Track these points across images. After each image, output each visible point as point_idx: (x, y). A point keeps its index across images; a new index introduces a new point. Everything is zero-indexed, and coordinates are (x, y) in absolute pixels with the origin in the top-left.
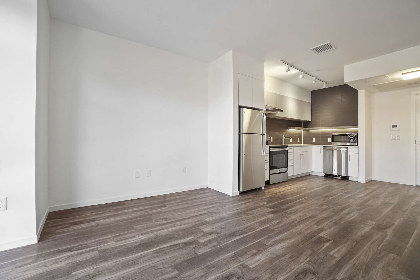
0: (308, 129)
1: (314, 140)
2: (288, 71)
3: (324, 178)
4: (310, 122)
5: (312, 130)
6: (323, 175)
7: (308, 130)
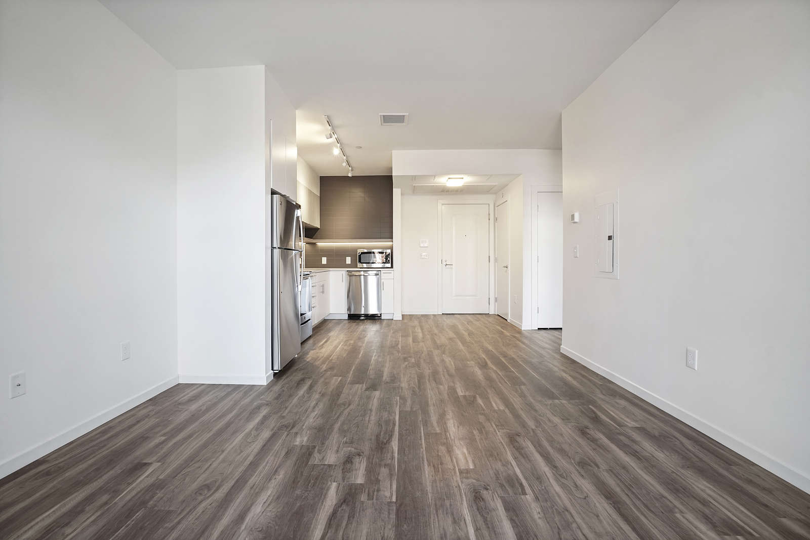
0: (314, 242)
1: (324, 261)
2: (329, 136)
3: (347, 322)
4: (319, 229)
5: (321, 244)
6: (346, 317)
7: (314, 244)
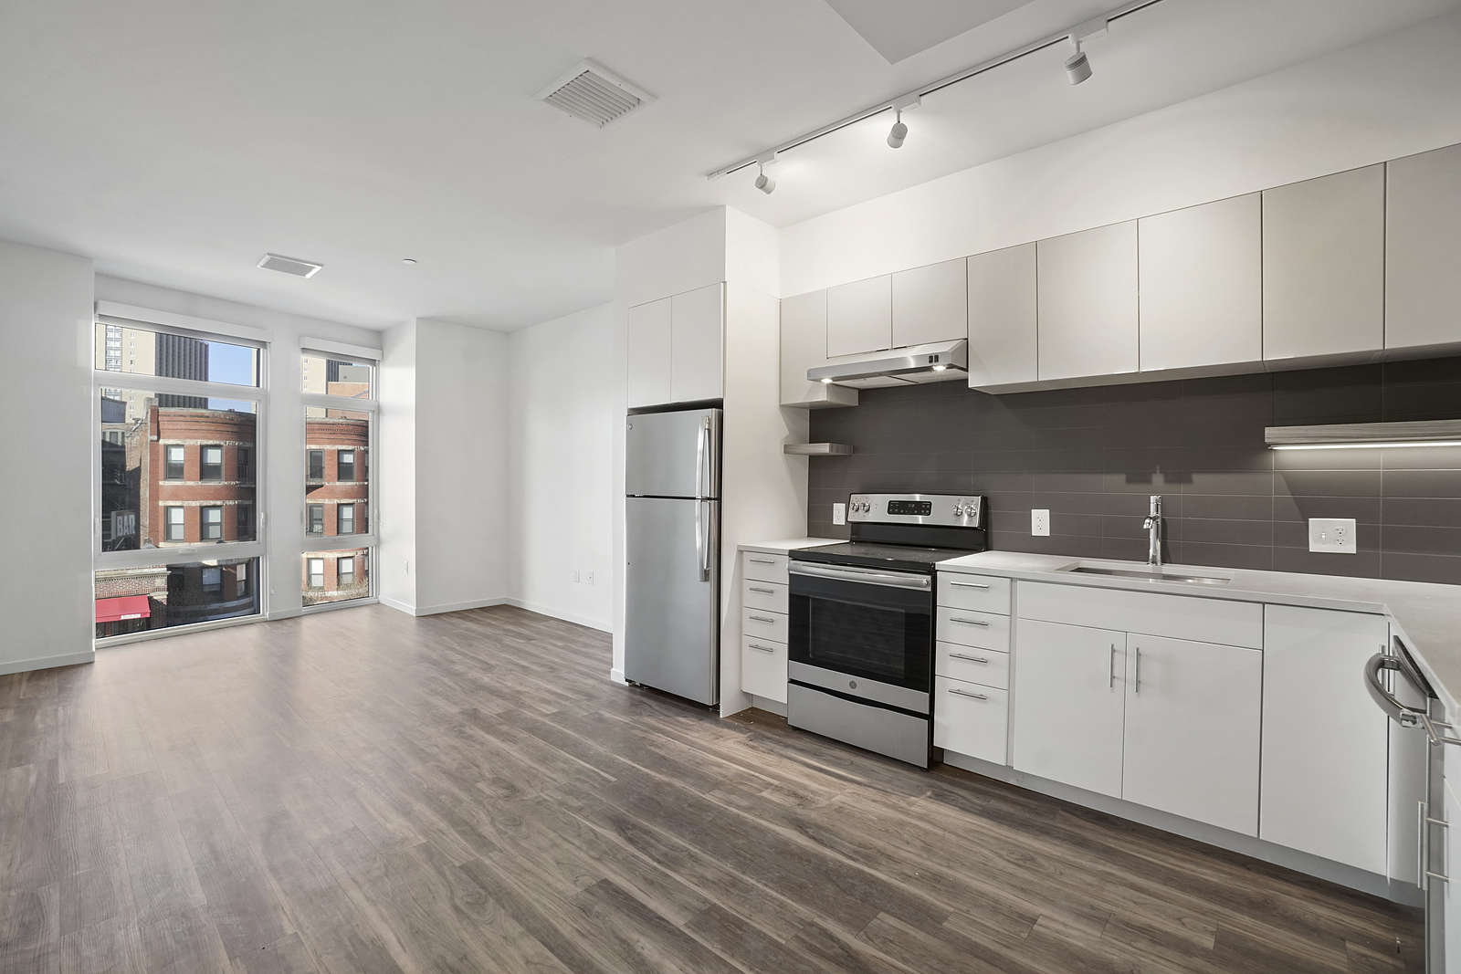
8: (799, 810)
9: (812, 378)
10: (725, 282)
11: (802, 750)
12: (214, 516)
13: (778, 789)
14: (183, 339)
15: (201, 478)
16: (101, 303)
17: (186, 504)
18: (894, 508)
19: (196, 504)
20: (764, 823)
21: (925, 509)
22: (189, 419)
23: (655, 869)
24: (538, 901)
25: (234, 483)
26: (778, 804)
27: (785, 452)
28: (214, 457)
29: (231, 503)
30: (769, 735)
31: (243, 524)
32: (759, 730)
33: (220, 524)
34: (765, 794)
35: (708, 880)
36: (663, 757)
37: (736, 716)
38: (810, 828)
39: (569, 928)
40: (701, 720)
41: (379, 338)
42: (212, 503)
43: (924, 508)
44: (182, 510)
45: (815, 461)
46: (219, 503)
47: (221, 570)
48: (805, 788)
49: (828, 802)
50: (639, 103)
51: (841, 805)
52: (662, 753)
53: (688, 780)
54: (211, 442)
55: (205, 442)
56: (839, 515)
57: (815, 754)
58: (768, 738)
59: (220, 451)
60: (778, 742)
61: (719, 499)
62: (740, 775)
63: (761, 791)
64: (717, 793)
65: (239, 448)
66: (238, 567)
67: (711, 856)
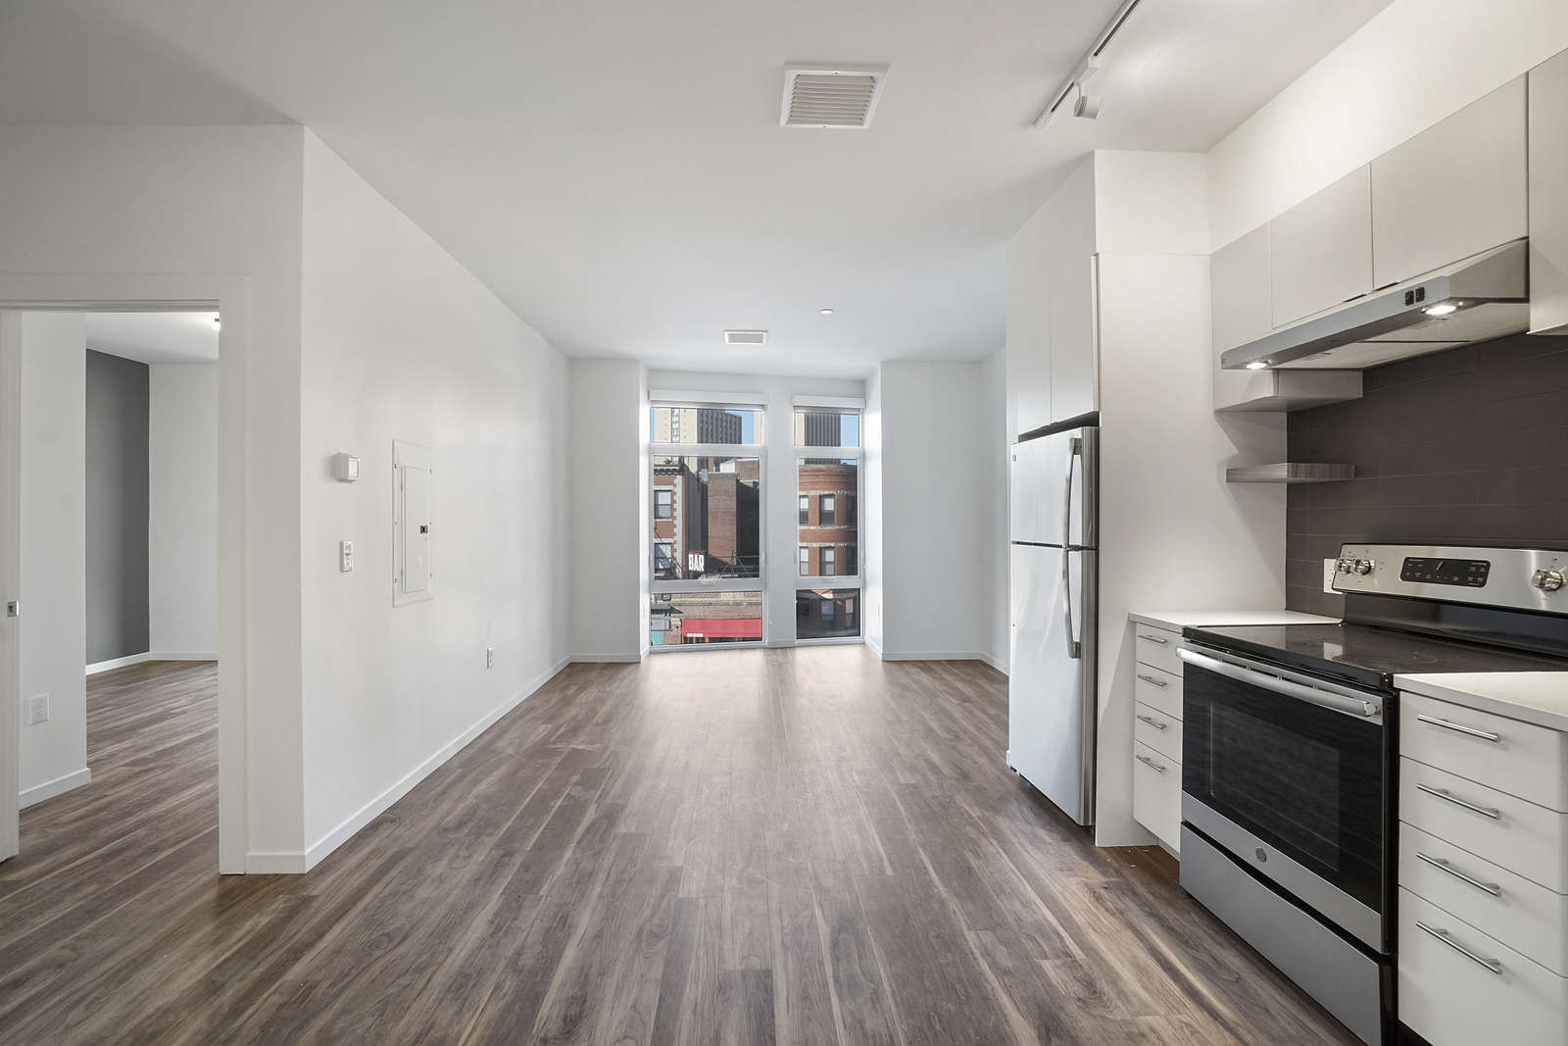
8: (1072, 1008)
9: (1228, 364)
10: (1097, 255)
11: (1169, 930)
12: (830, 556)
13: (1072, 964)
14: (710, 411)
15: (820, 523)
16: (652, 392)
17: (810, 544)
18: (1413, 570)
19: (816, 545)
20: (1005, 999)
21: (1477, 574)
22: (811, 473)
23: (825, 985)
24: (698, 958)
25: (843, 527)
26: (1050, 985)
27: (1228, 481)
28: (829, 505)
29: (841, 545)
30: (1141, 889)
31: (850, 563)
32: (1132, 880)
33: (833, 563)
34: (1047, 965)
35: (862, 1028)
36: (970, 869)
37: (1122, 853)
38: (1061, 1038)
39: (692, 997)
40: (1065, 841)
41: (860, 387)
42: (827, 544)
43: (1475, 574)
44: (807, 550)
45: (1295, 492)
46: (832, 545)
47: (835, 603)
48: (1114, 980)
49: (1128, 1017)
50: (874, 82)
51: (1147, 1031)
52: (974, 863)
53: (970, 907)
54: (826, 492)
55: (822, 493)
56: (1332, 578)
57: (1186, 943)
58: (1135, 894)
59: (833, 500)
60: (1143, 904)
61: (1097, 549)
62: (1041, 928)
63: (1046, 957)
64: (988, 937)
65: (848, 496)
66: (847, 602)
67: (897, 1005)
